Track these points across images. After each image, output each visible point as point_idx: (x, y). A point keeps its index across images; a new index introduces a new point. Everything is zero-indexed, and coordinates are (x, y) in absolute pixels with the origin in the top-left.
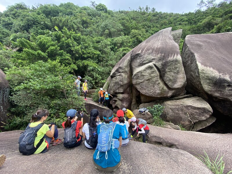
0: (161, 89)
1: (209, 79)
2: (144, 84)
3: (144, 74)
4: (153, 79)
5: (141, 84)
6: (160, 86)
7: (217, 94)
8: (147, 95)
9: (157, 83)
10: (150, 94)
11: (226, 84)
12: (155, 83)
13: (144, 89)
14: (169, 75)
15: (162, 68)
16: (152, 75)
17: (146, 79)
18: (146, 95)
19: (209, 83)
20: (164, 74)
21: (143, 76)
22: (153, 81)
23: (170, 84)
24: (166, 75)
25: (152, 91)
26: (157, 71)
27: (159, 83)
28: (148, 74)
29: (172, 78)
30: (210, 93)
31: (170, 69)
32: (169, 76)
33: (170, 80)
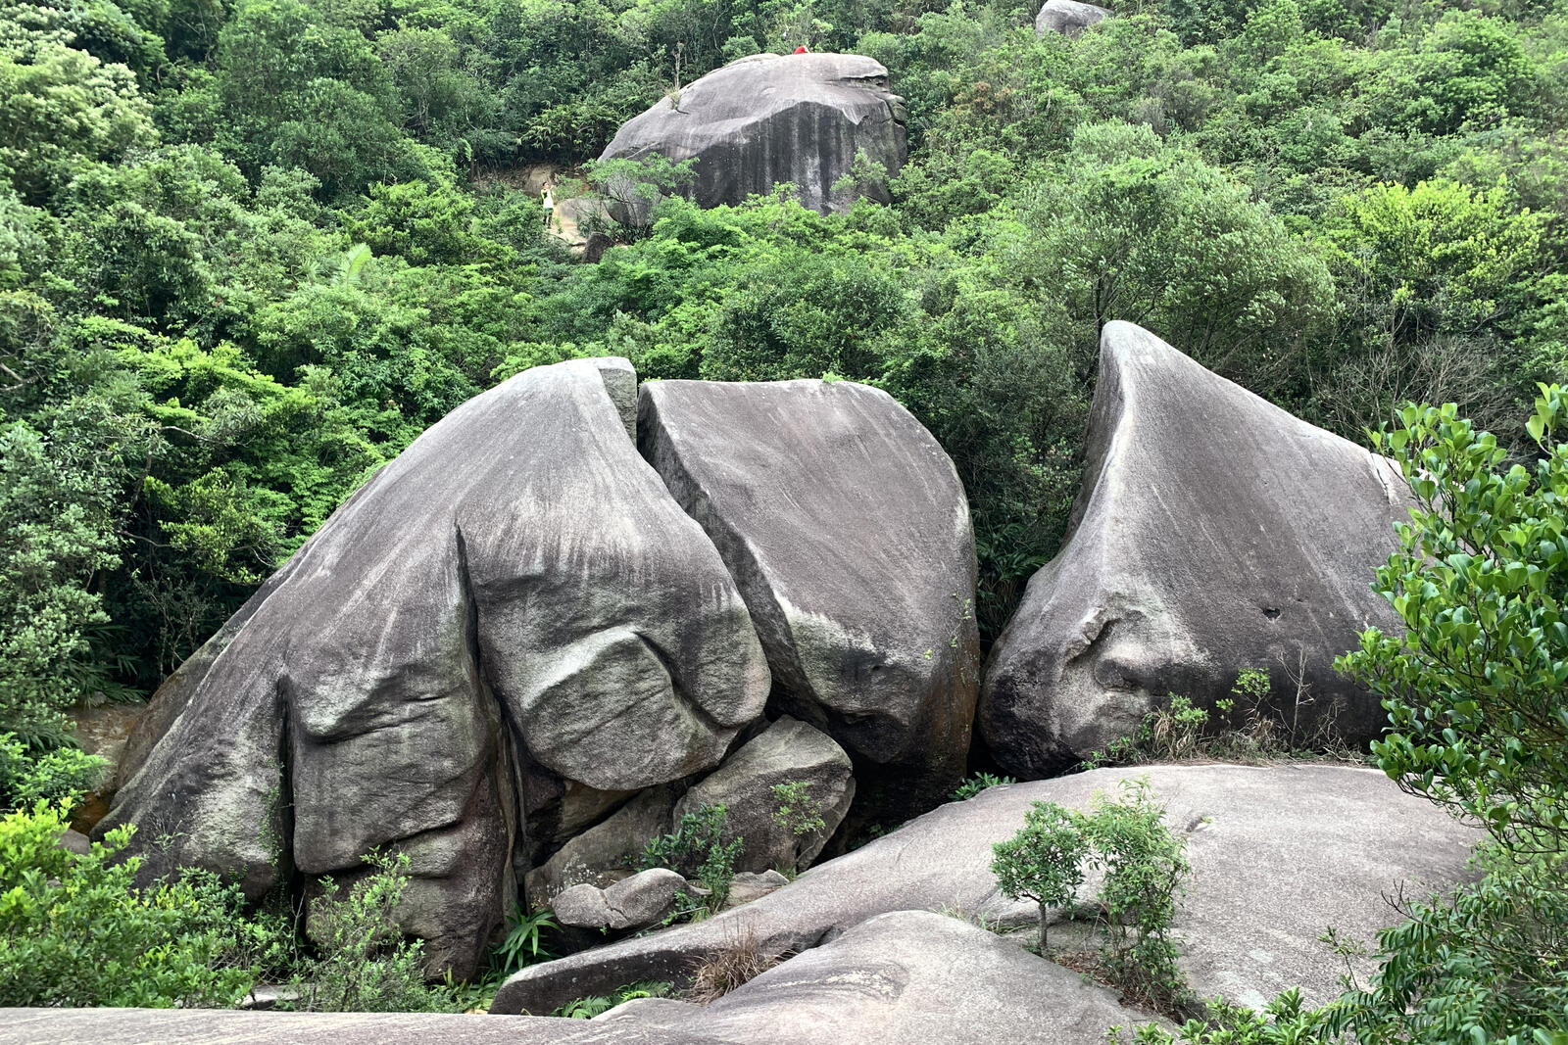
0: (687, 741)
1: (826, 658)
2: (605, 735)
3: (600, 688)
4: (646, 703)
5: (585, 741)
6: (683, 726)
7: (854, 705)
8: (626, 786)
9: (669, 716)
10: (642, 777)
11: (870, 666)
12: (659, 721)
13: (607, 762)
14: (713, 677)
15: (683, 649)
16: (643, 685)
17: (611, 711)
18: (618, 787)
19: (827, 671)
20: (693, 676)
21: (596, 697)
22: (649, 715)
23: (718, 710)
24: (702, 677)
25: (646, 761)
26: (661, 667)
27: (677, 717)
28: (617, 686)
29: (724, 686)
30: (834, 704)
31: (715, 652)
32: (715, 679)
33: (720, 695)
